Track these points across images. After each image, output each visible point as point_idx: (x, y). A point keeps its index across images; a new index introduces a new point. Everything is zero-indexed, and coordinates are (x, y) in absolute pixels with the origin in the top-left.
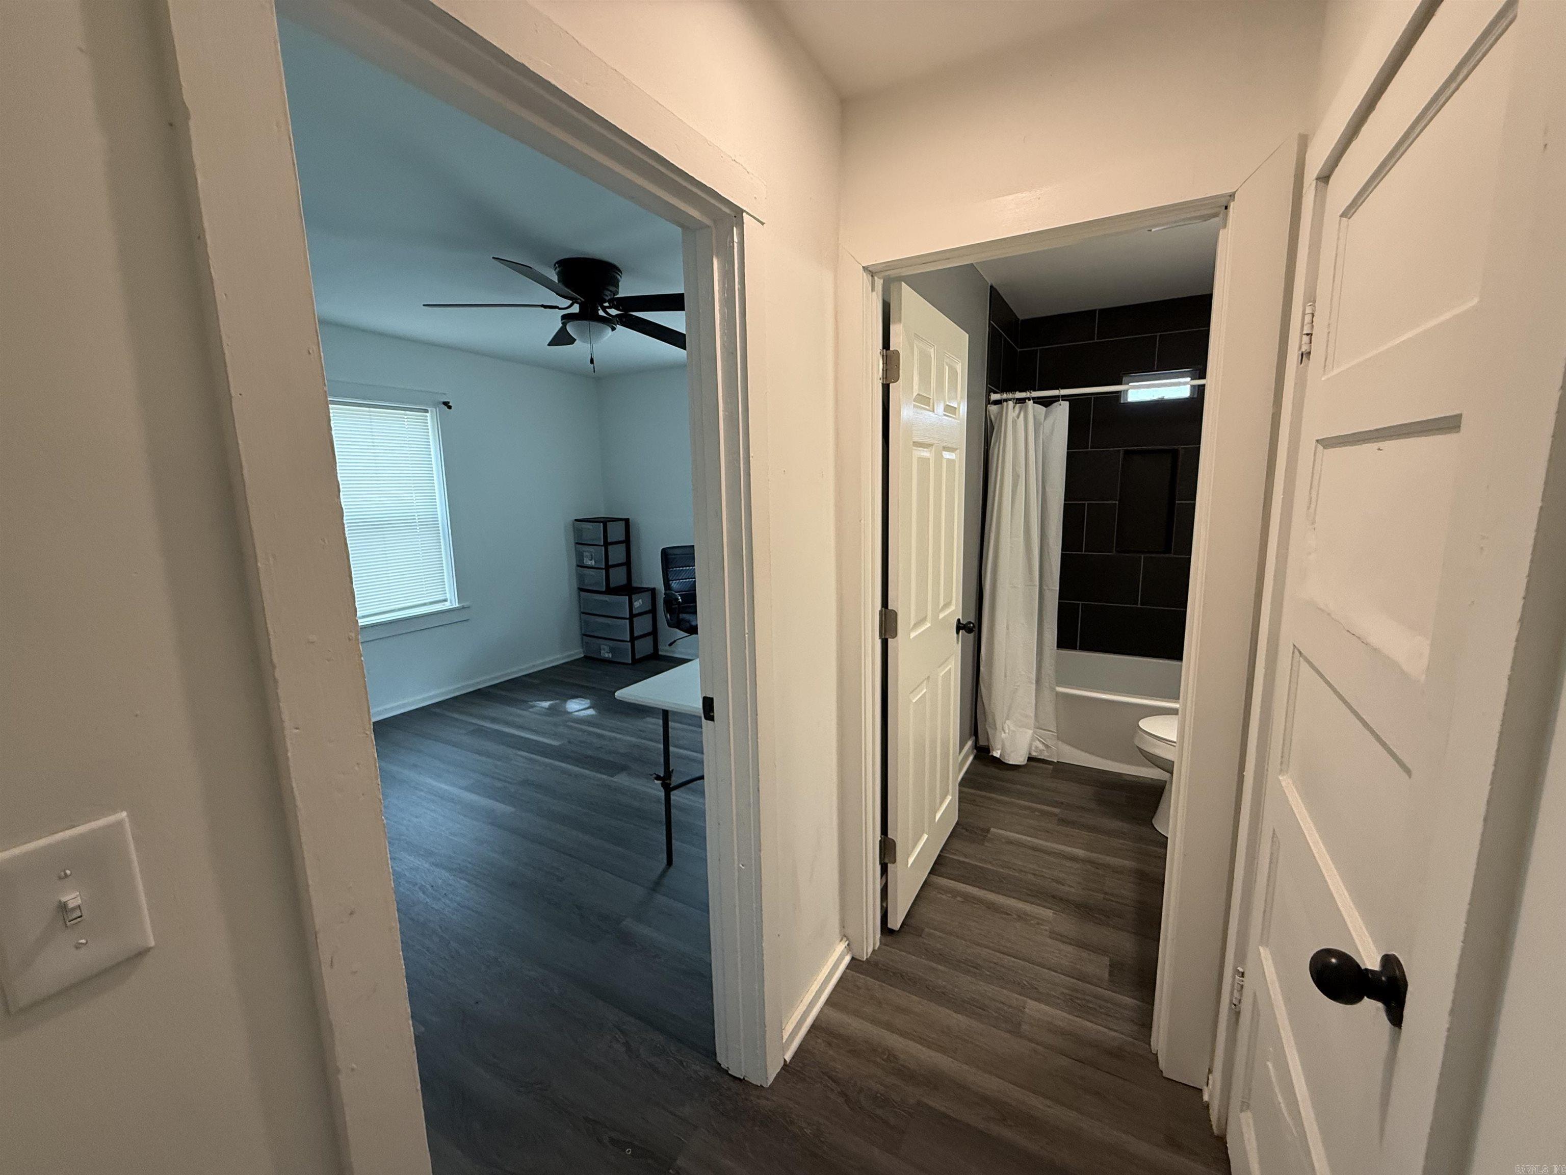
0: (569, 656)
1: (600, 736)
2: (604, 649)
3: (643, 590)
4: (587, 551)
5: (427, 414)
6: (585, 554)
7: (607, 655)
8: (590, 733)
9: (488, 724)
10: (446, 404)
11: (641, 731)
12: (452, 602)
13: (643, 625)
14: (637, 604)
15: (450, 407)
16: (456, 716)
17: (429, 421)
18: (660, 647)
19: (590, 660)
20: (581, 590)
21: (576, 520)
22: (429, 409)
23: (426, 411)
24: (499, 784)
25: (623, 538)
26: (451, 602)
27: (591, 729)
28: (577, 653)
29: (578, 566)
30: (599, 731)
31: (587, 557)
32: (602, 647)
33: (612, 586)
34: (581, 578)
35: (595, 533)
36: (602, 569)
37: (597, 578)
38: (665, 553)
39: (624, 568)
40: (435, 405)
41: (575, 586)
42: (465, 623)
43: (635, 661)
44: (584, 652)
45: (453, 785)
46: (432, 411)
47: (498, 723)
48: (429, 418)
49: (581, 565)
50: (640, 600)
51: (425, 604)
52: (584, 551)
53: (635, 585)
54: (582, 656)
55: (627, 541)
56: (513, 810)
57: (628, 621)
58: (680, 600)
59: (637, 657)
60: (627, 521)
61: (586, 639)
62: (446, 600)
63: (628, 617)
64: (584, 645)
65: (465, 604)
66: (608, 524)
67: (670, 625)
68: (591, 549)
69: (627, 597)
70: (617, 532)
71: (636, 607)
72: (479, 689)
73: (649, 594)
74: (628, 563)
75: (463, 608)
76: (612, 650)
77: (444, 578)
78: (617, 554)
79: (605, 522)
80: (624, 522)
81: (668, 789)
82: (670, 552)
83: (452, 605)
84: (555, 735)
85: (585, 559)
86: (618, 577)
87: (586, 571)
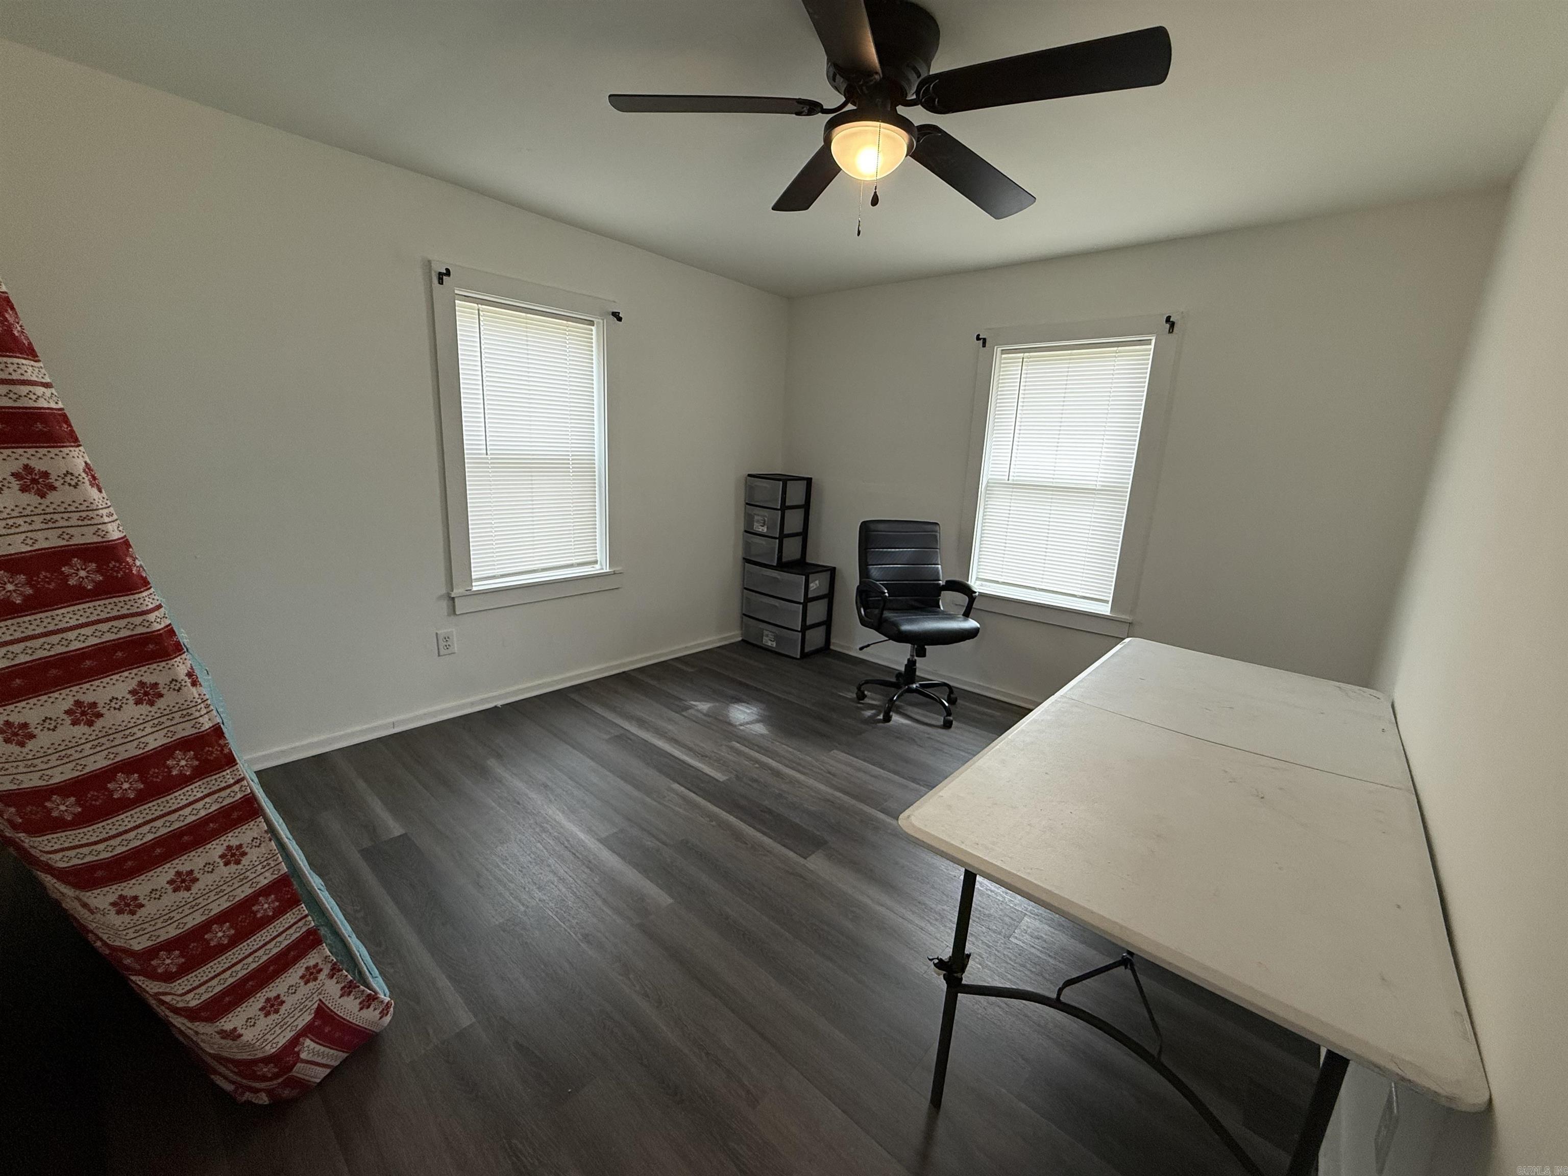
0: (725, 639)
1: (777, 774)
2: (767, 636)
3: (820, 569)
4: (760, 515)
5: (593, 328)
6: (756, 518)
7: (769, 643)
8: (763, 766)
9: (634, 729)
10: (617, 316)
11: (829, 773)
12: (603, 566)
13: (817, 612)
14: (813, 586)
15: (620, 319)
16: (599, 710)
17: (594, 337)
18: (833, 640)
19: (749, 646)
20: (747, 560)
21: (749, 475)
22: (596, 321)
23: (591, 323)
24: (650, 843)
25: (802, 502)
26: (601, 564)
27: (764, 759)
28: (734, 635)
29: (746, 531)
30: (773, 764)
31: (758, 521)
32: (766, 632)
33: (784, 560)
34: (747, 546)
35: (770, 492)
36: (775, 538)
37: (766, 549)
38: (867, 530)
39: (800, 539)
40: (602, 315)
41: (740, 554)
42: (616, 591)
43: (804, 655)
44: (742, 634)
45: (590, 831)
46: (598, 323)
47: (647, 730)
48: (594, 332)
49: (749, 531)
50: (817, 582)
51: (572, 566)
52: (755, 514)
53: (809, 560)
54: (740, 639)
55: (806, 507)
56: (670, 901)
57: (801, 606)
58: (887, 594)
59: (806, 650)
60: (809, 481)
61: (745, 618)
62: (596, 562)
63: (802, 601)
64: (743, 626)
65: (618, 569)
66: (788, 482)
67: (863, 623)
68: (766, 513)
69: (804, 577)
70: (796, 495)
71: (811, 589)
72: (624, 672)
73: (827, 575)
74: (804, 534)
75: (614, 573)
76: (777, 638)
77: (596, 539)
78: (794, 521)
79: (785, 480)
80: (805, 482)
81: (955, 986)
82: (872, 526)
83: (603, 569)
84: (721, 763)
85: (755, 524)
86: (792, 550)
87: (757, 540)
